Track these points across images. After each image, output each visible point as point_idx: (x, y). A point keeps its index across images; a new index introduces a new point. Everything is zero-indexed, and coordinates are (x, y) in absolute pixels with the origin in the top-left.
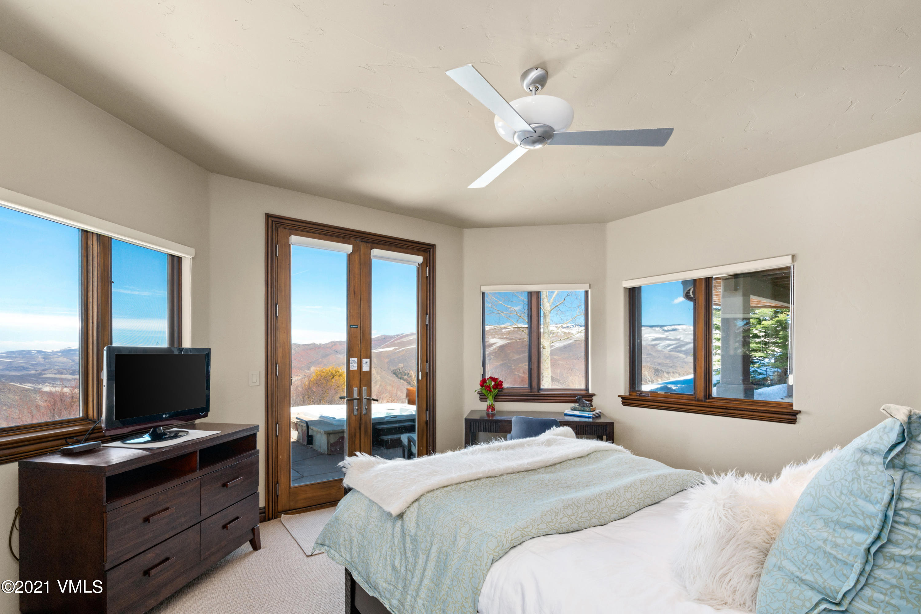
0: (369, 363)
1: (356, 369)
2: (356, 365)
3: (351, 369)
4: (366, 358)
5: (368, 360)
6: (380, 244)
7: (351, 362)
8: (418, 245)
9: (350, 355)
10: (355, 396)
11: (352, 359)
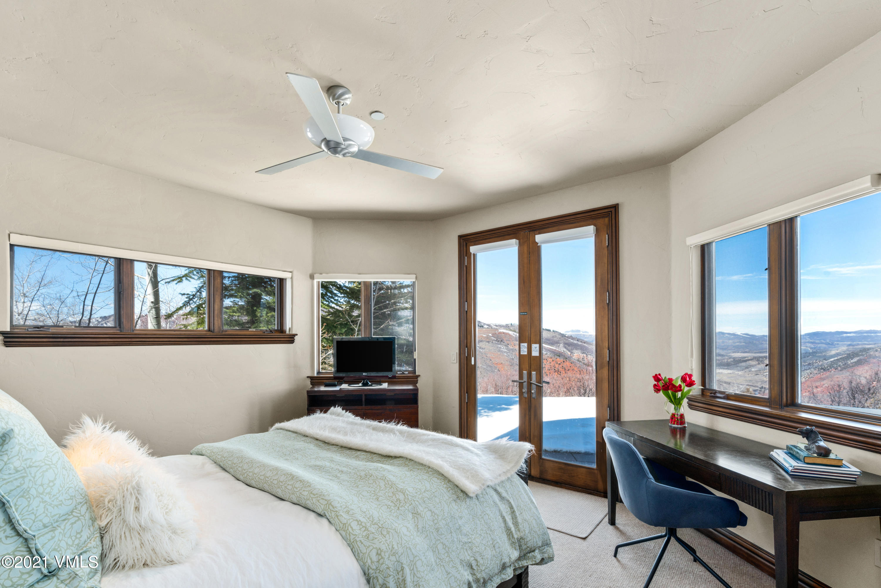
0: (538, 349)
1: (526, 353)
2: (526, 350)
3: (521, 353)
4: (536, 343)
5: (537, 346)
6: (548, 227)
7: (521, 346)
8: (592, 213)
9: (521, 340)
10: (525, 379)
11: (522, 344)
